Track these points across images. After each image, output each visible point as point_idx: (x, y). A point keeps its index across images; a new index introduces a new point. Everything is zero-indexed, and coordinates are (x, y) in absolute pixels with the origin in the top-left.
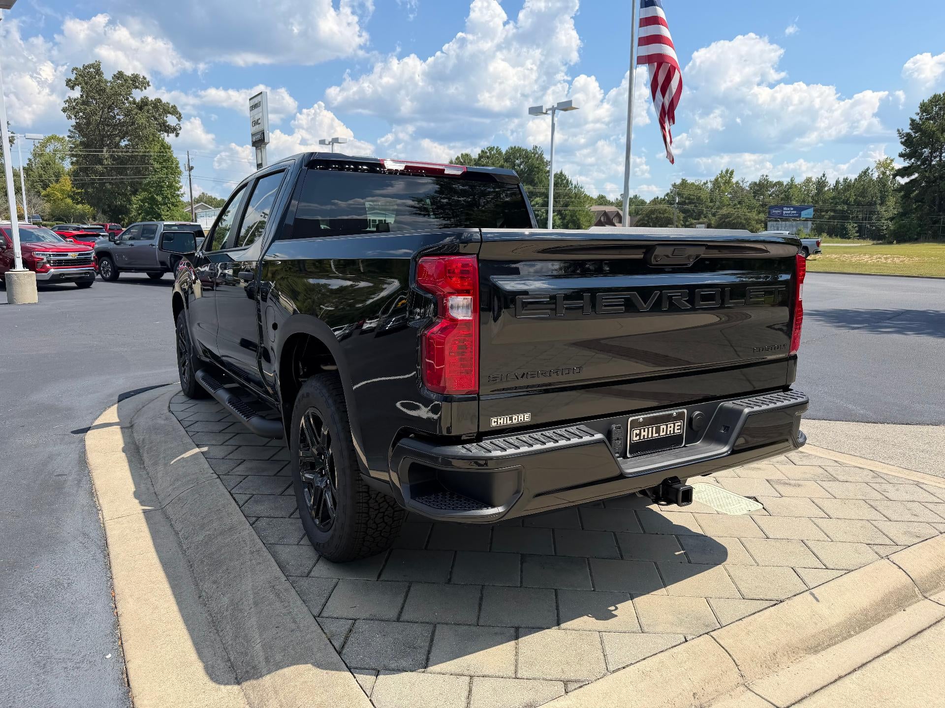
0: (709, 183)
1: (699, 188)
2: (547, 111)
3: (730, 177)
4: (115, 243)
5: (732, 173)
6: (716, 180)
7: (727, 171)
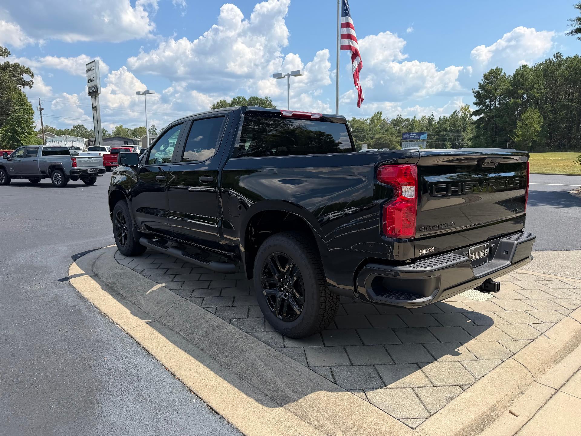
0: (368, 120)
1: (363, 123)
2: (284, 76)
3: (380, 116)
4: (8, 160)
5: (381, 114)
6: (373, 118)
7: (378, 113)
